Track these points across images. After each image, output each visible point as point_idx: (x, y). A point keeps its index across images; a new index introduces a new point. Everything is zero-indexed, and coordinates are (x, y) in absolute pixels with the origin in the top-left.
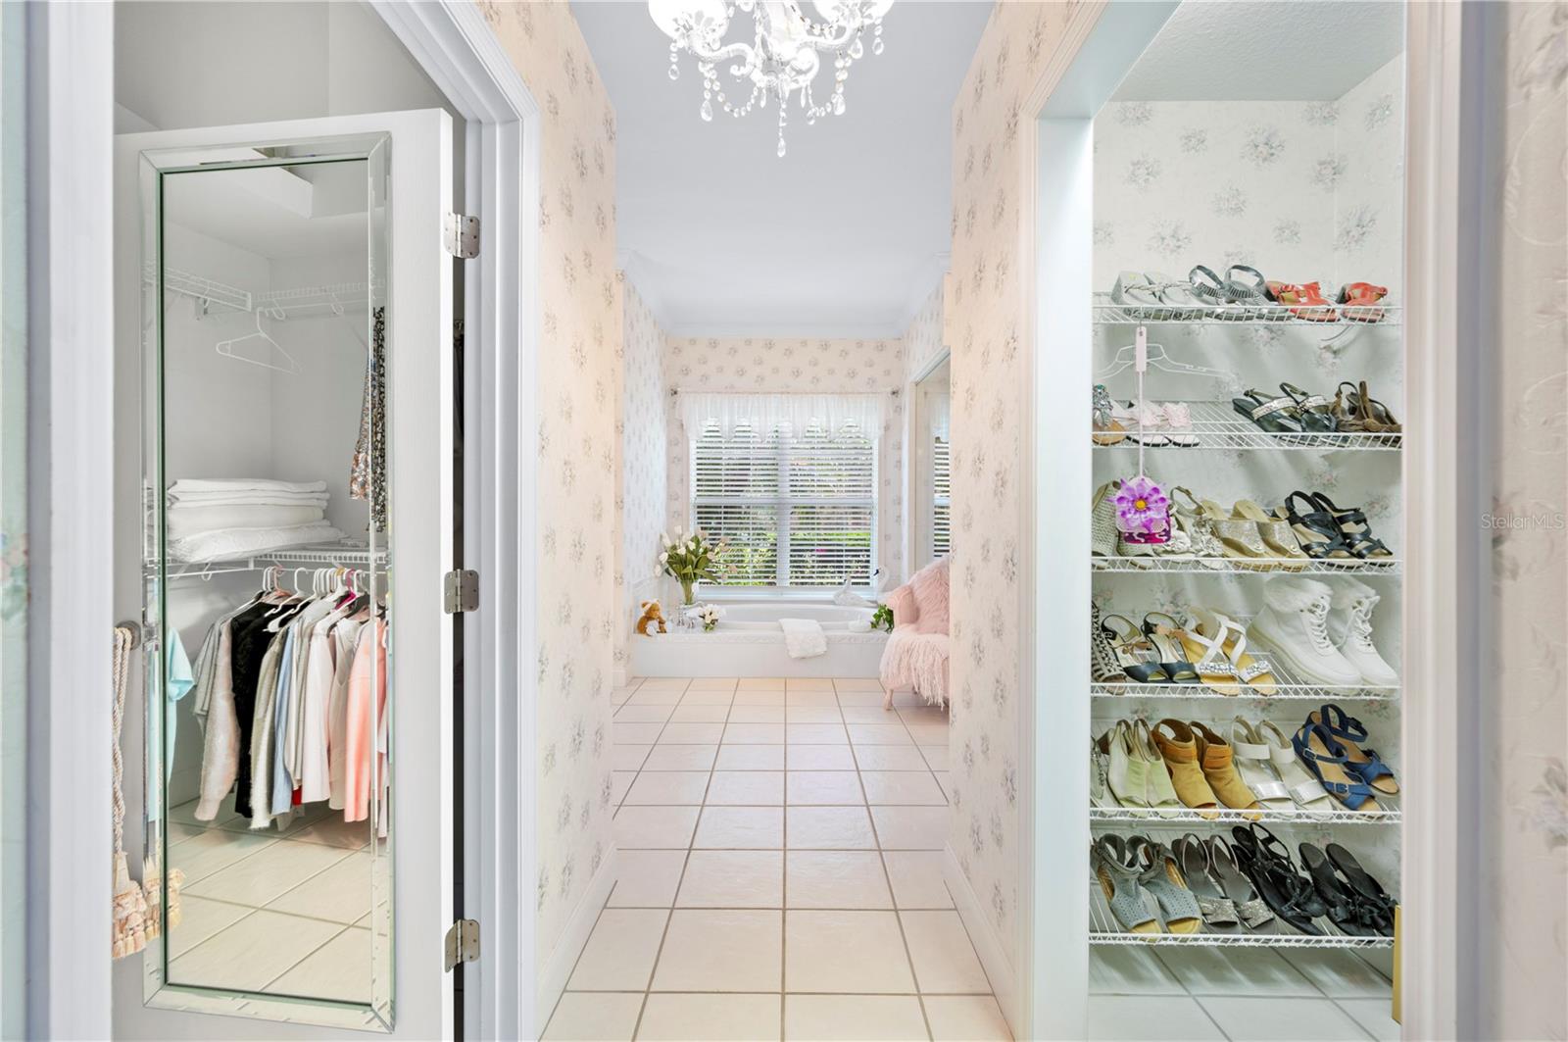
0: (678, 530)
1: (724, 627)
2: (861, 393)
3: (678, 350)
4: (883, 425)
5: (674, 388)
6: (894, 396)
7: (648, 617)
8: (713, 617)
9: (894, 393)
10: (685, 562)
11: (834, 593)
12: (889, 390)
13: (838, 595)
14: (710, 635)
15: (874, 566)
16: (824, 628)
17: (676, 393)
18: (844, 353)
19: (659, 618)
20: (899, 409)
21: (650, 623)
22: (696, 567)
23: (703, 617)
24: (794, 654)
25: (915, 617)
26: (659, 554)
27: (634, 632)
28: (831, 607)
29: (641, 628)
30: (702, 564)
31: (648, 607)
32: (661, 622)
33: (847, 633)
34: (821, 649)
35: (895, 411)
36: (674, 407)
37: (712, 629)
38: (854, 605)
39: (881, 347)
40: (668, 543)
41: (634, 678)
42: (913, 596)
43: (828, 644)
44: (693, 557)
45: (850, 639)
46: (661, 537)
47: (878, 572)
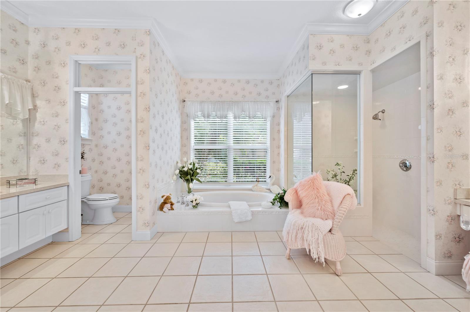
0: (185, 159)
1: (203, 205)
2: (263, 102)
3: (185, 84)
4: (272, 115)
5: (184, 100)
6: (277, 103)
7: (165, 203)
8: (197, 202)
9: (277, 102)
10: (187, 174)
11: (253, 185)
12: (275, 100)
13: (254, 187)
14: (195, 211)
15: (268, 174)
16: (250, 206)
17: (184, 101)
18: (256, 85)
19: (171, 202)
20: (278, 109)
21: (166, 205)
22: (193, 176)
23: (192, 202)
24: (236, 220)
25: (300, 205)
26: (175, 170)
27: (158, 210)
28: (251, 192)
29: (161, 208)
30: (195, 174)
31: (165, 197)
32: (172, 204)
33: (260, 209)
34: (250, 218)
35: (277, 110)
36: (184, 108)
37: (196, 207)
38: (261, 191)
39: (271, 83)
40: (180, 165)
41: (158, 232)
42: (297, 194)
43: (252, 215)
44: (191, 171)
45: (263, 212)
46: (177, 163)
47: (270, 177)
